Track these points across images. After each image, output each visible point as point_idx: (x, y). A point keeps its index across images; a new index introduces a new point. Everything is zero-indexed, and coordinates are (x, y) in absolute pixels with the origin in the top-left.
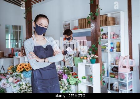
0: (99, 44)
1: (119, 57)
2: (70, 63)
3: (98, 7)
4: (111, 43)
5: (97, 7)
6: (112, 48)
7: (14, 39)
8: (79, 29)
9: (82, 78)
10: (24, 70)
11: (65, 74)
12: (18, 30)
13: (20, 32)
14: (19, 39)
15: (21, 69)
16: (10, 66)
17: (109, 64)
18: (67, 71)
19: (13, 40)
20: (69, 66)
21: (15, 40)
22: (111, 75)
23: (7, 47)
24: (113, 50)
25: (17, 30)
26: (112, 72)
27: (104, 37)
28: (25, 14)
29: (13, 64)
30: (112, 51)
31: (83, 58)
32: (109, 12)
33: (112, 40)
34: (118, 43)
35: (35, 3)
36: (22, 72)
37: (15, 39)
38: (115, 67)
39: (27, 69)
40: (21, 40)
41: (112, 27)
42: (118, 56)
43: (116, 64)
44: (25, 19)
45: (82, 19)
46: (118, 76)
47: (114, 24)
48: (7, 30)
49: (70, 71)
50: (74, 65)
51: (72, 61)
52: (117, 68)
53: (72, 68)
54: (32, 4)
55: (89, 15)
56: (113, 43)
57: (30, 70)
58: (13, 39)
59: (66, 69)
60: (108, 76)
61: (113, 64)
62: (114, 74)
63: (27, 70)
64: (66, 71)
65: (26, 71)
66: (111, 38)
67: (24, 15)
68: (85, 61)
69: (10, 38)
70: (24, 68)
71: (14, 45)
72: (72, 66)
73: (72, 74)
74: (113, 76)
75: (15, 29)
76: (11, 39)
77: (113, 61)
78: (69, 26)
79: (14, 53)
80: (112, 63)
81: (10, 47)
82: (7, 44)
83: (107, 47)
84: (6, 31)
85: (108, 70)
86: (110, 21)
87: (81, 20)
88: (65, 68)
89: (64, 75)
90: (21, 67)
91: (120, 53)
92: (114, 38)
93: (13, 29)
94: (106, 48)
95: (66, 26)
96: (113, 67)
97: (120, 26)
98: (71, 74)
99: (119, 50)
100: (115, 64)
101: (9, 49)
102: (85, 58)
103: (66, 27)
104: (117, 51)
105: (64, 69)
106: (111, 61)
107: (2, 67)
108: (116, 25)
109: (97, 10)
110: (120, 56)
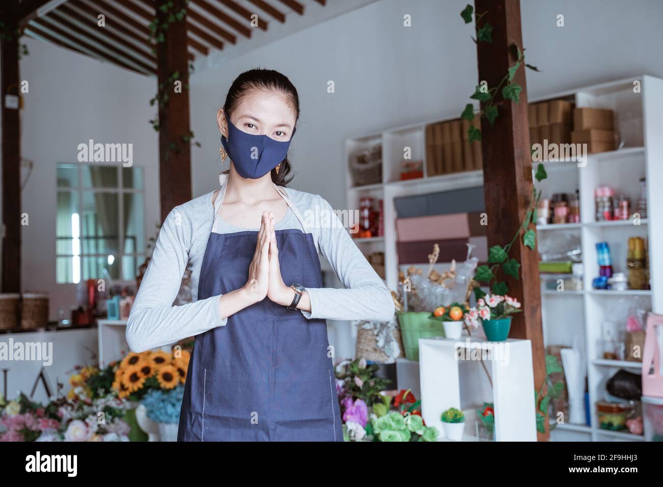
0: (526, 242)
1: (645, 317)
2: (381, 343)
3: (515, 58)
4: (600, 247)
5: (510, 57)
6: (607, 271)
7: (96, 238)
8: (430, 175)
9: (444, 419)
10: (152, 385)
11: (355, 399)
12: (121, 190)
13: (128, 198)
14: (126, 237)
15: (134, 378)
16: (78, 368)
17: (593, 354)
18: (365, 383)
19: (92, 242)
20: (375, 358)
21: (102, 243)
22: (608, 418)
23: (61, 279)
24: (611, 280)
25: (112, 190)
26: (609, 398)
27: (562, 211)
28: (155, 108)
29: (95, 356)
30: (607, 286)
31: (447, 317)
32: (584, 84)
33: (603, 228)
34: (637, 242)
35: (205, 51)
36: (138, 396)
37: (105, 237)
38: (623, 374)
39: (168, 377)
40: (134, 238)
41: (600, 160)
42: (641, 312)
43: (627, 357)
44: (156, 128)
45: (442, 124)
46: (641, 422)
47: (612, 146)
48: (64, 189)
49: (380, 382)
50: (404, 354)
51: (393, 333)
52: (636, 379)
53: (391, 370)
54: (192, 57)
55: (473, 97)
56: (607, 245)
57: (181, 383)
58: (92, 233)
59: (361, 373)
60: (588, 423)
61: (615, 357)
62: (620, 410)
63: (165, 385)
64: (359, 382)
65: (158, 388)
66: (597, 219)
67: (153, 112)
68: (453, 329)
69: (75, 231)
70: (150, 376)
71: (97, 265)
72: (391, 361)
73: (393, 401)
74: (616, 420)
75: (105, 184)
76: (81, 238)
77: (613, 341)
78: (378, 162)
79: (100, 303)
80: (609, 349)
81: (76, 279)
82: (61, 262)
83: (577, 269)
84: (60, 194)
85: (587, 390)
86: (588, 132)
87: (438, 129)
88: (355, 369)
89: (350, 402)
90: (137, 368)
91: (649, 298)
92: (612, 216)
93: (94, 184)
94: (571, 272)
95: (362, 160)
96: (612, 373)
97: (643, 154)
98: (388, 400)
99: (639, 283)
100: (622, 355)
101: (73, 286)
102: (456, 312)
103: (362, 167)
104: (630, 286)
105: (353, 376)
106: (602, 343)
107: (41, 375)
108: (622, 151)
109: (512, 71)
110: (649, 309)
